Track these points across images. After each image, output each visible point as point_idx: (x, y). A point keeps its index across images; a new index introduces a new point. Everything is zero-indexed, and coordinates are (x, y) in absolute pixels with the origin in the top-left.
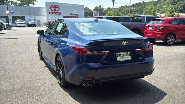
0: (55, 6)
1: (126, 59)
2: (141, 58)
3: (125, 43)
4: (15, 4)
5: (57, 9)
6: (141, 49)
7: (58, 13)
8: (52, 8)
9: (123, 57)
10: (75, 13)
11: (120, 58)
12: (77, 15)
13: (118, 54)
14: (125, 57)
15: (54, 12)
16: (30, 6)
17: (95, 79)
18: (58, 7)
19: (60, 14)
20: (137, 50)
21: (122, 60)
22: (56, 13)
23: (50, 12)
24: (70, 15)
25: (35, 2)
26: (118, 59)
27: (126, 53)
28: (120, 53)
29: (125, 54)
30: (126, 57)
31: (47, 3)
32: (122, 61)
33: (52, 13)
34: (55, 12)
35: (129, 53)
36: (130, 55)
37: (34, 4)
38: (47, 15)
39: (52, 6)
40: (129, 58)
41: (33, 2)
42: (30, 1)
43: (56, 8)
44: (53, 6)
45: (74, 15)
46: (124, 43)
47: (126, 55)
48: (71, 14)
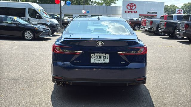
0: (132, 4)
1: (103, 62)
2: (124, 63)
3: (100, 44)
4: (98, 3)
5: (134, 7)
6: (124, 52)
7: (134, 11)
8: (128, 7)
9: (99, 59)
10: (153, 11)
11: (95, 60)
12: (155, 13)
13: (93, 55)
14: (101, 59)
15: (130, 10)
16: (111, 5)
17: (64, 78)
18: (135, 5)
19: (136, 12)
20: (119, 52)
21: (96, 62)
22: (132, 12)
23: (125, 11)
24: (147, 13)
25: (116, 2)
26: (92, 61)
27: (104, 55)
28: (96, 55)
29: (102, 56)
30: (103, 59)
31: (124, 2)
32: (97, 64)
33: (128, 12)
34: (132, 10)
35: (107, 55)
36: (108, 58)
37: (115, 3)
38: (123, 14)
39: (128, 5)
40: (107, 61)
41: (115, 1)
42: (112, 1)
43: (132, 6)
44: (130, 5)
45: (152, 13)
46: (98, 44)
47: (104, 58)
48: (149, 13)
